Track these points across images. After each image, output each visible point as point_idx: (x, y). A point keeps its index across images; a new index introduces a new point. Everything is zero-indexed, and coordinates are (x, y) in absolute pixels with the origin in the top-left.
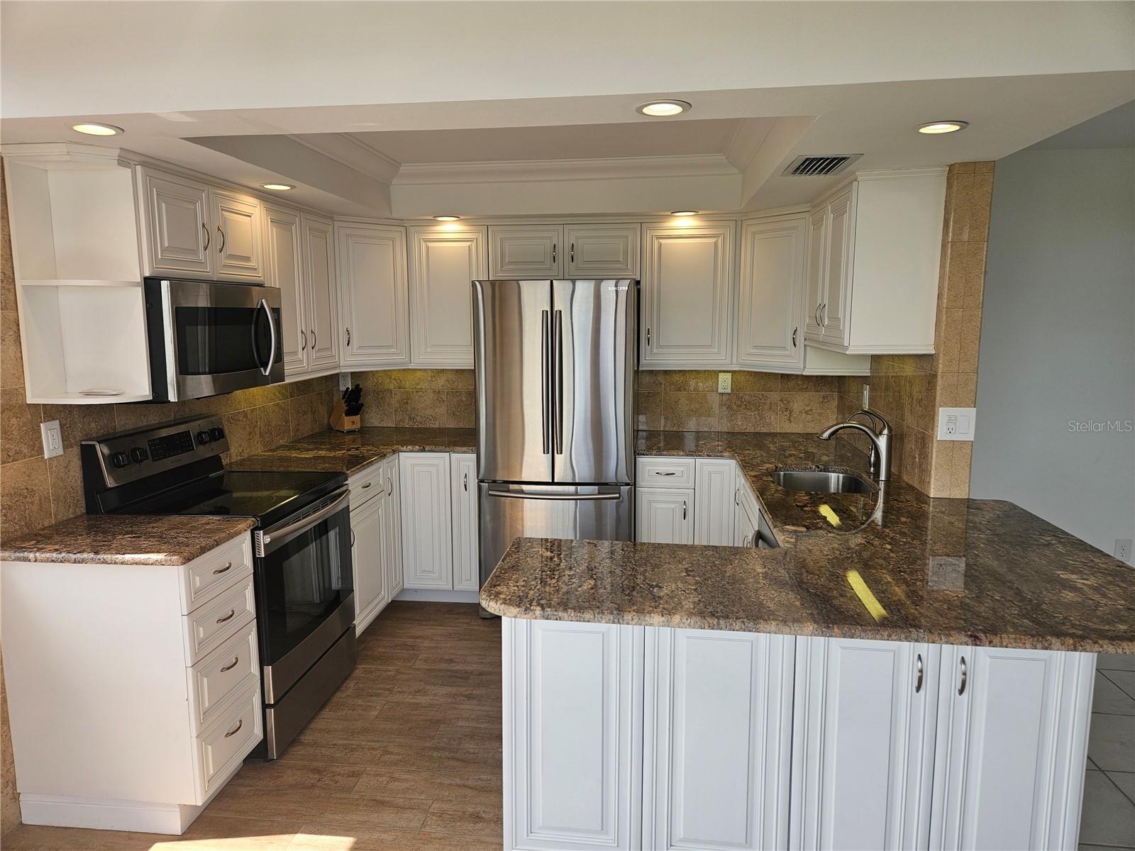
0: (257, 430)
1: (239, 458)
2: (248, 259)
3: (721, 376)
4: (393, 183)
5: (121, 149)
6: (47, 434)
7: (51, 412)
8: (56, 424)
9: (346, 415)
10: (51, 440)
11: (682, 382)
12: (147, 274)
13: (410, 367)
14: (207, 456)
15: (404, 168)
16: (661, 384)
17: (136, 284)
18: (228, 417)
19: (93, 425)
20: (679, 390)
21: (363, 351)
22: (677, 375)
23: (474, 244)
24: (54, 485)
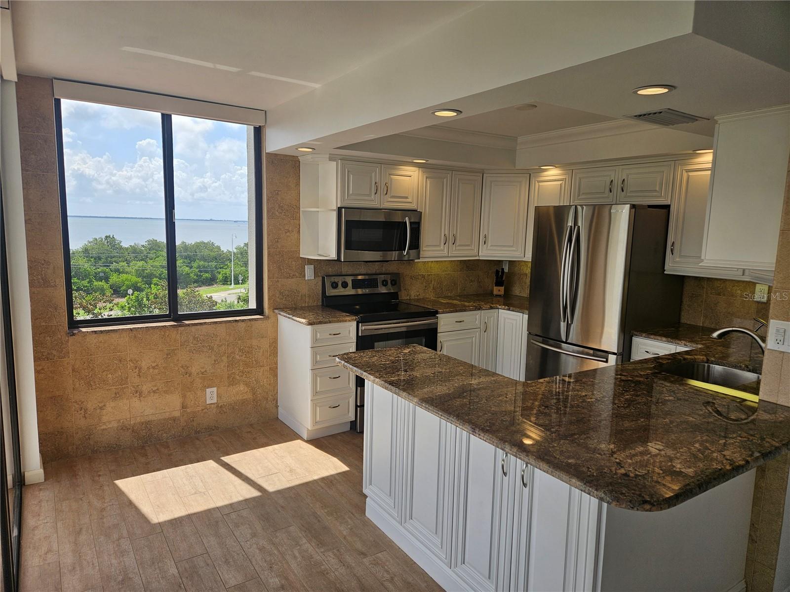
0: (431, 286)
1: (416, 298)
2: (407, 198)
3: (758, 287)
4: (518, 148)
5: (330, 154)
6: (307, 270)
7: (310, 262)
8: (312, 266)
9: (495, 286)
10: (309, 272)
11: (722, 289)
12: (339, 206)
13: (524, 260)
14: (383, 292)
15: (520, 140)
16: (703, 288)
17: (334, 210)
18: (411, 276)
19: (330, 269)
20: (719, 294)
21: (494, 248)
22: (719, 282)
23: (564, 183)
24: (308, 291)
